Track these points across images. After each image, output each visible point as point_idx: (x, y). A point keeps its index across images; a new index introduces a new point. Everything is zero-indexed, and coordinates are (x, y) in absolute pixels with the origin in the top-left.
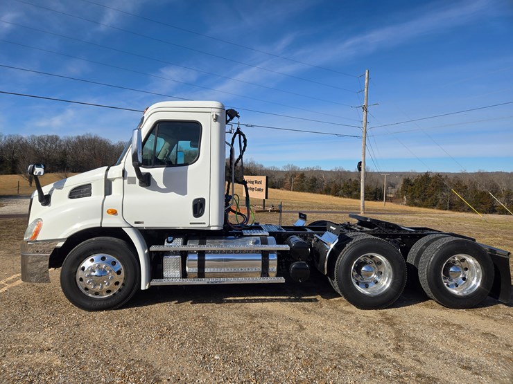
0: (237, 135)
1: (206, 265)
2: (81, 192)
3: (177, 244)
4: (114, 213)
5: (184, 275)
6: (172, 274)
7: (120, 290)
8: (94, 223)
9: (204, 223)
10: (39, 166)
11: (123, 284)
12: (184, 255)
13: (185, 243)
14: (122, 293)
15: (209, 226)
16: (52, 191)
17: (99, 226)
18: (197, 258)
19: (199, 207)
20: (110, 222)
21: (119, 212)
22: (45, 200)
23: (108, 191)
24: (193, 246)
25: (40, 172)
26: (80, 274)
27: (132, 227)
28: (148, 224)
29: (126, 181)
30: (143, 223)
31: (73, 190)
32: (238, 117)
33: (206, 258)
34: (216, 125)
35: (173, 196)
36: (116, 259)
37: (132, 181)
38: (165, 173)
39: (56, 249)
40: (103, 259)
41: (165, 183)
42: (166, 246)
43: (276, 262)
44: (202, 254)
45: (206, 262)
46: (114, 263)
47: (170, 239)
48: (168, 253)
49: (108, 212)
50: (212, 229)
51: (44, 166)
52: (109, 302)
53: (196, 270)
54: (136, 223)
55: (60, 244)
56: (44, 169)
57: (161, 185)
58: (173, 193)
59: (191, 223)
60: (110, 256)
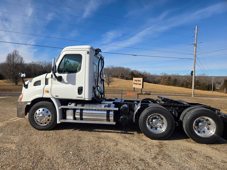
0: (101, 60)
1: (83, 115)
2: (37, 83)
3: (73, 106)
4: (48, 92)
5: (75, 118)
6: (70, 118)
7: (50, 123)
8: (40, 96)
9: (83, 97)
10: (23, 73)
11: (51, 121)
12: (75, 110)
13: (76, 105)
14: (50, 124)
15: (85, 99)
16: (28, 83)
17: (42, 97)
18: (79, 112)
19: (80, 90)
20: (46, 95)
21: (50, 92)
22: (26, 86)
23: (46, 83)
24: (79, 107)
25: (24, 76)
26: (35, 115)
27: (54, 98)
28: (61, 97)
30: (58, 96)
31: (35, 83)
32: (101, 52)
33: (83, 112)
34: (88, 56)
35: (70, 85)
36: (48, 111)
37: (55, 79)
38: (67, 76)
39: (28, 106)
40: (44, 110)
41: (67, 80)
42: (69, 106)
43: (113, 115)
44: (82, 110)
45: (83, 114)
46: (47, 112)
47: (70, 103)
48: (69, 109)
49: (46, 91)
50: (86, 100)
51: (26, 73)
52: (46, 127)
53: (79, 117)
54: (56, 96)
55: (29, 104)
56: (26, 74)
57: (66, 81)
58: (70, 84)
59: (77, 97)
60: (46, 109)
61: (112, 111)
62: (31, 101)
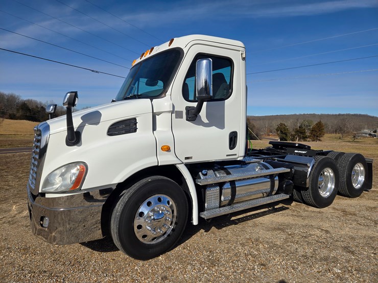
4: (168, 149)
8: (150, 162)
9: (236, 155)
11: (176, 223)
15: (238, 157)
17: (157, 164)
18: (230, 186)
20: (166, 159)
21: (172, 149)
27: (183, 163)
28: (196, 159)
29: (174, 115)
30: (191, 158)
31: (111, 126)
33: (237, 185)
36: (169, 199)
37: (179, 115)
40: (159, 200)
41: (208, 117)
42: (204, 180)
46: (168, 203)
47: (204, 172)
49: (162, 149)
54: (186, 158)
57: (205, 120)
59: (227, 156)
60: (165, 196)
62: (122, 181)
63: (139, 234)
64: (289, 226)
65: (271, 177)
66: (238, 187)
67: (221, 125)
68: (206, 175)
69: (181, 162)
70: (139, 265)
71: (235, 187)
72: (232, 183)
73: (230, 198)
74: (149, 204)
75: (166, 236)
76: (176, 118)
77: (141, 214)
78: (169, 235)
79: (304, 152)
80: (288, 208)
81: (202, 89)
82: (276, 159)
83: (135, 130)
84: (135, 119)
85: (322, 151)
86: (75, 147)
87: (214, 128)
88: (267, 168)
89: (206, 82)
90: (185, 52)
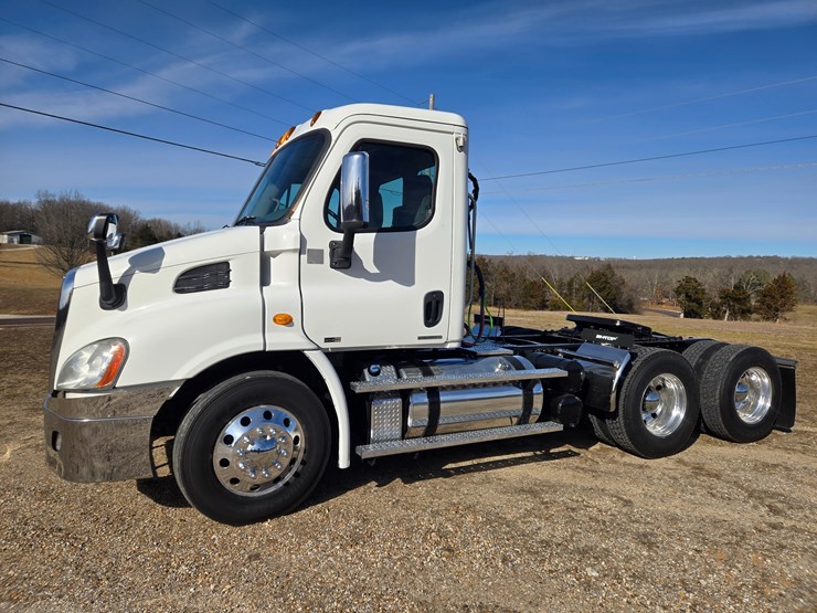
3: (387, 378)
4: (288, 321)
5: (405, 433)
6: (386, 434)
7: (297, 475)
8: (250, 343)
9: (440, 337)
11: (303, 463)
12: (405, 396)
13: (399, 374)
14: (300, 480)
15: (447, 342)
17: (261, 349)
18: (426, 400)
20: (282, 340)
21: (297, 321)
22: (114, 295)
23: (265, 280)
24: (412, 379)
26: (221, 451)
27: (319, 348)
28: (352, 340)
29: (304, 257)
30: (338, 339)
31: (183, 274)
33: (442, 399)
34: (460, 158)
35: (390, 286)
36: (290, 415)
37: (316, 257)
38: (376, 243)
40: (267, 415)
41: (376, 262)
42: (370, 383)
43: (541, 397)
45: (442, 406)
46: (287, 423)
47: (373, 368)
49: (275, 320)
50: (448, 346)
53: (425, 421)
54: (328, 340)
57: (372, 268)
58: (391, 282)
59: (419, 338)
60: (280, 409)
61: (535, 382)
62: (191, 376)
63: (223, 475)
64: (553, 487)
65: (526, 385)
66: (444, 402)
67: (407, 279)
68: (377, 374)
69: (314, 347)
70: (222, 532)
71: (439, 403)
72: (433, 392)
73: (426, 424)
74: (245, 422)
75: (280, 484)
76: (309, 262)
77: (229, 440)
78: (287, 484)
79: (612, 339)
80: (577, 454)
81: (350, 206)
82: (561, 350)
83: (226, 284)
84: (227, 264)
85: (681, 338)
86: (116, 311)
87: (390, 283)
88: (519, 367)
89: (358, 193)
90: (334, 138)
